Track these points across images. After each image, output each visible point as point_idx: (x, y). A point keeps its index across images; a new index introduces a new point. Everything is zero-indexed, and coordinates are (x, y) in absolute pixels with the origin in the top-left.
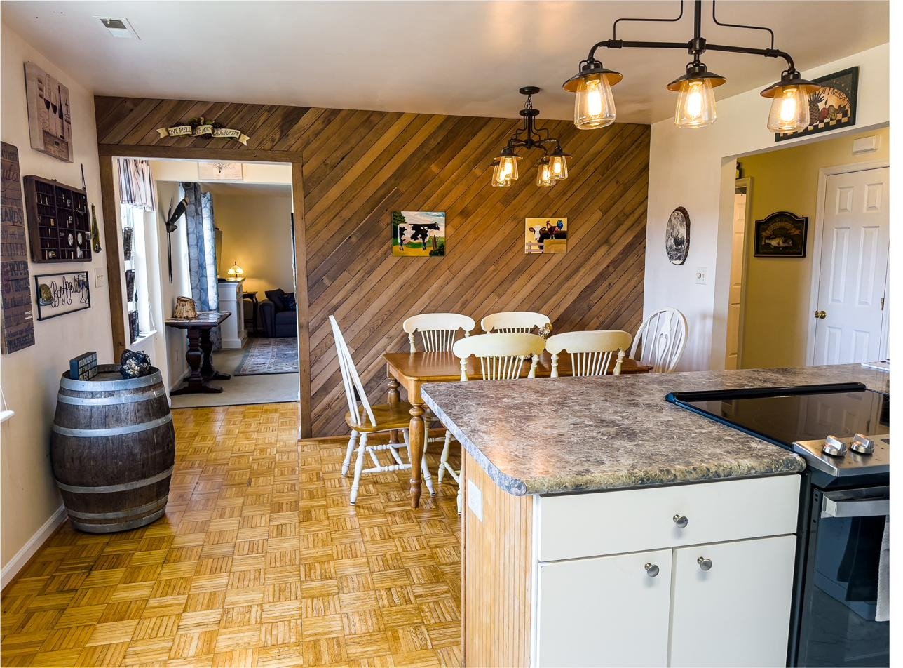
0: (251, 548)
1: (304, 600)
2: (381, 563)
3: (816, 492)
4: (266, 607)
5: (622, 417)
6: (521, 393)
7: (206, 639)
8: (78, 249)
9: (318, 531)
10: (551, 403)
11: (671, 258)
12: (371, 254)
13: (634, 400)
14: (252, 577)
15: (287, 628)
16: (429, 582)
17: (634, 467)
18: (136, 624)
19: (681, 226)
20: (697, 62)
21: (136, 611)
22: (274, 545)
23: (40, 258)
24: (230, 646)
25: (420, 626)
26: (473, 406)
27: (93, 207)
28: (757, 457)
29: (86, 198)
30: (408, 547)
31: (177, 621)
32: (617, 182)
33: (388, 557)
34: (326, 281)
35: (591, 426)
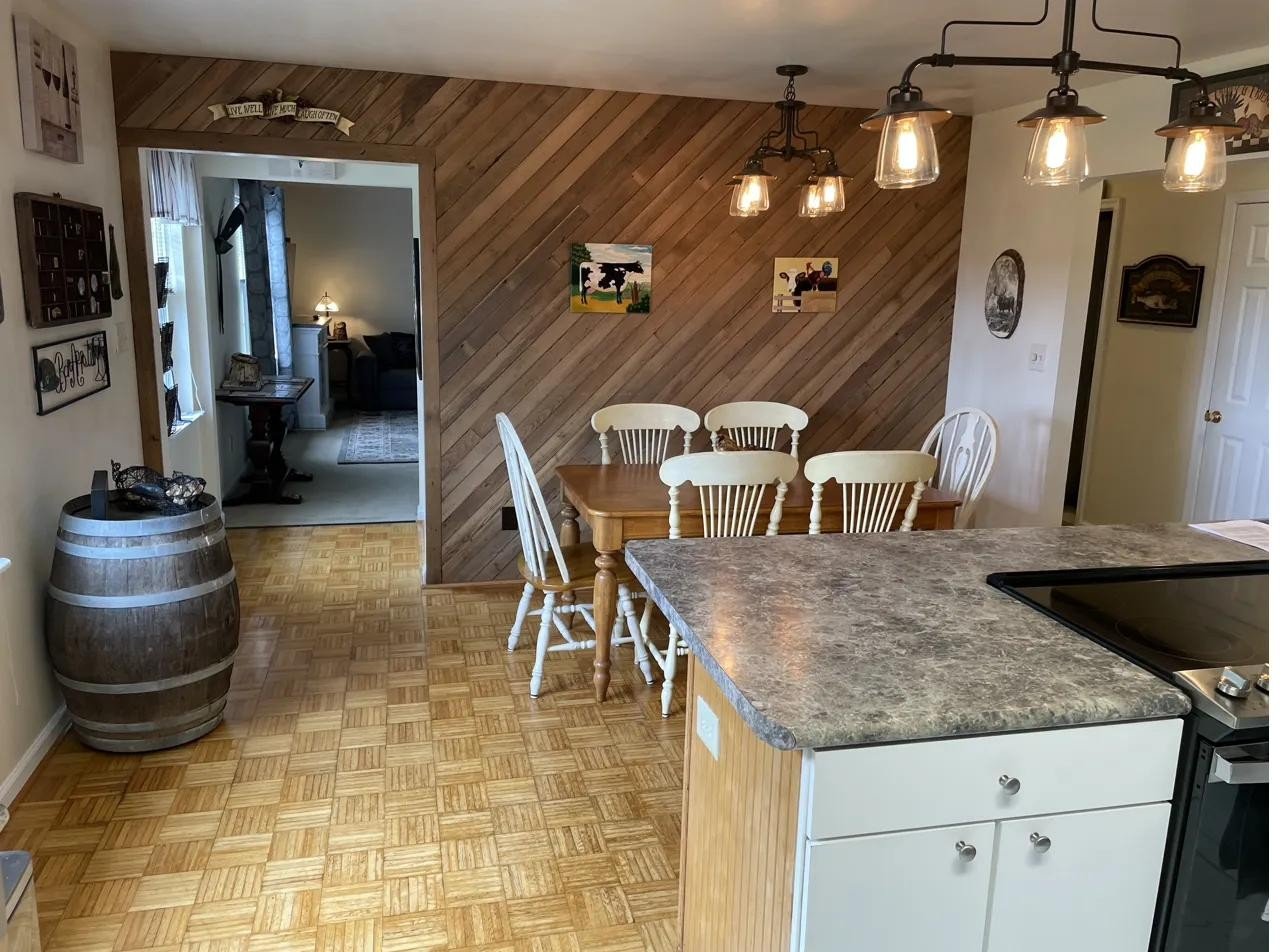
0: (362, 759)
1: (444, 843)
2: (555, 788)
3: (1203, 745)
4: (389, 854)
5: (925, 612)
6: (775, 564)
7: (305, 904)
8: (93, 299)
9: (459, 734)
10: (821, 584)
11: (992, 326)
12: (537, 309)
13: (940, 580)
14: (366, 805)
15: (421, 887)
16: (625, 818)
17: (947, 706)
18: (200, 877)
19: (1010, 279)
20: (1064, 88)
21: (198, 857)
22: (396, 756)
23: (40, 320)
24: (340, 914)
25: (614, 888)
26: (707, 587)
27: (111, 228)
28: (1122, 693)
29: (102, 217)
30: (593, 763)
31: (259, 875)
32: (916, 205)
33: (564, 777)
34: (468, 349)
35: (881, 628)
